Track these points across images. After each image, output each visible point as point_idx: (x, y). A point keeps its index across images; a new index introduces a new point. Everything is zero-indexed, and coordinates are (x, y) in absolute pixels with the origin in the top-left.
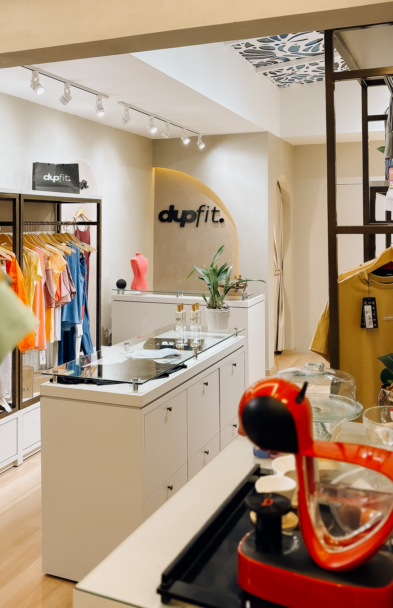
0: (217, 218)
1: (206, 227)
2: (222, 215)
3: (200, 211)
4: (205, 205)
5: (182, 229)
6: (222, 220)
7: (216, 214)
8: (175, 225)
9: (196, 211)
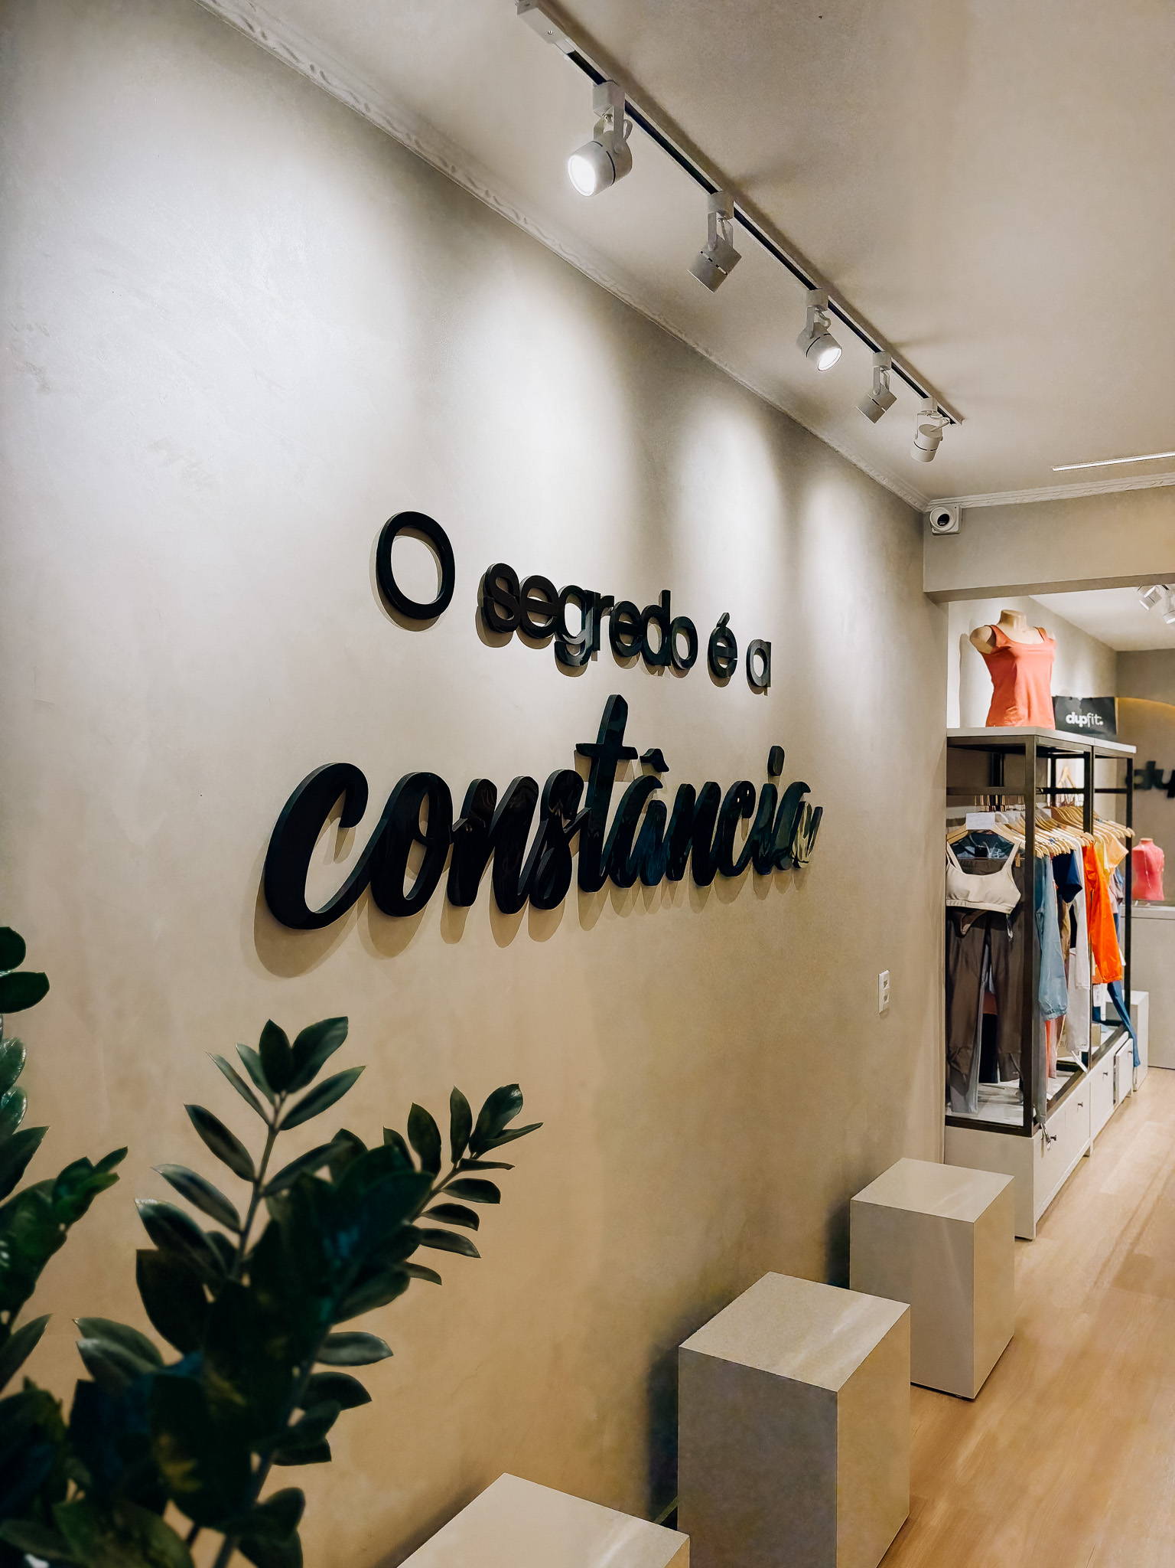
5: (1170, 800)
8: (1159, 795)
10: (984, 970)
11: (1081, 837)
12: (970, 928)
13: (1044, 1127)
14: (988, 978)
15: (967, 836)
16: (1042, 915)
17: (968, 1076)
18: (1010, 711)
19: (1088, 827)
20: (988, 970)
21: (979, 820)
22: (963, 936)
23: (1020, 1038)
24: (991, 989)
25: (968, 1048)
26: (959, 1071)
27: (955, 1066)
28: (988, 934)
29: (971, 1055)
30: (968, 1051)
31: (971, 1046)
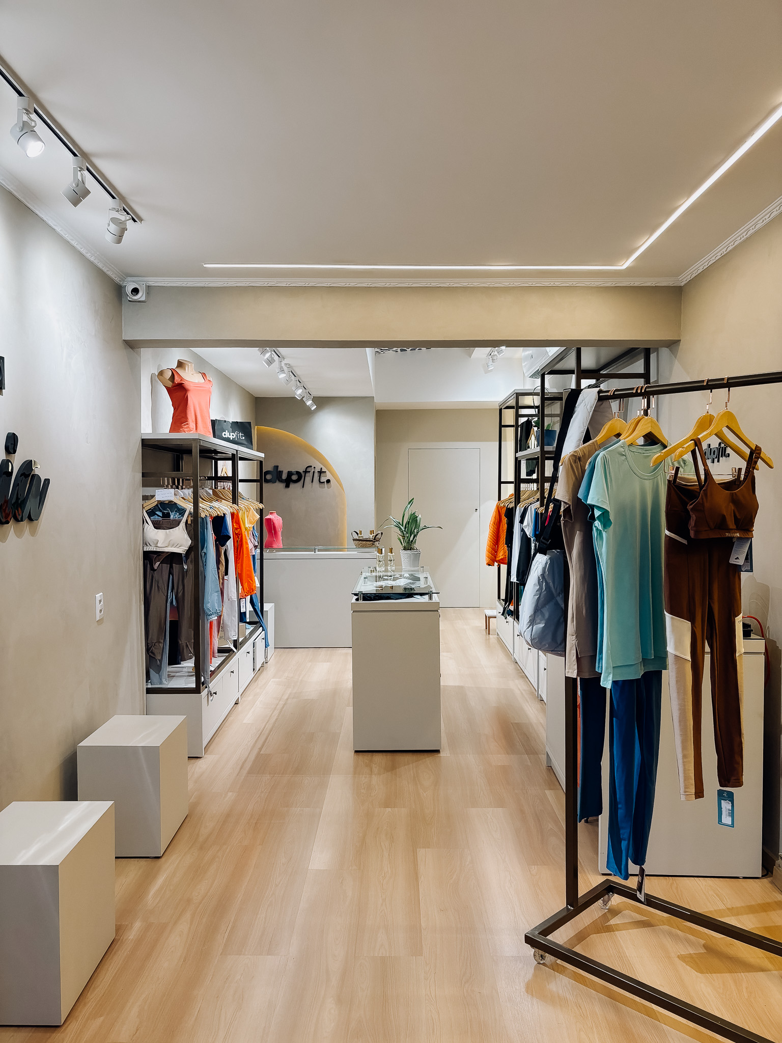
0: (323, 479)
1: (312, 488)
2: (329, 476)
3: (306, 472)
4: (311, 466)
5: (287, 490)
6: (328, 481)
7: (322, 475)
8: (280, 486)
9: (301, 471)
10: (169, 591)
11: (231, 507)
12: (159, 565)
13: (209, 687)
14: (171, 596)
15: (157, 505)
16: (205, 554)
17: (161, 661)
18: (184, 425)
19: (235, 501)
20: (172, 591)
21: (164, 494)
22: (156, 570)
23: (193, 632)
24: (174, 604)
25: (160, 642)
26: (155, 658)
27: (152, 655)
28: (171, 567)
29: (162, 647)
30: (160, 644)
31: (162, 641)
